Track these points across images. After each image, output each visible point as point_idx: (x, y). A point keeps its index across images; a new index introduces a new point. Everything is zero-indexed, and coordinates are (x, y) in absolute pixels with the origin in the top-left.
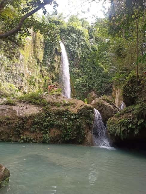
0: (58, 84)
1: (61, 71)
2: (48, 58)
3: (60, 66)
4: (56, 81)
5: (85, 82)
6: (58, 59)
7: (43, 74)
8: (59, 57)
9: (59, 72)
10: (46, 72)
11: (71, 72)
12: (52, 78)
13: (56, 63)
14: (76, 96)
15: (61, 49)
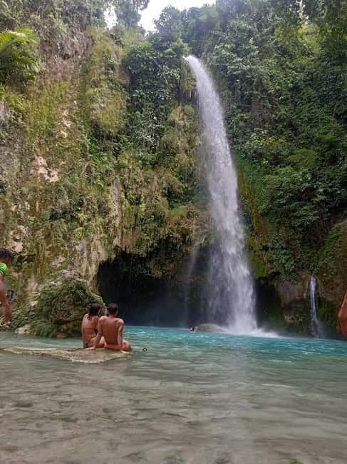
2: (147, 117)
3: (198, 142)
4: (189, 199)
6: (185, 117)
7: (125, 179)
8: (189, 108)
9: (193, 165)
10: (139, 171)
11: (243, 156)
12: (165, 189)
13: (179, 130)
14: (269, 245)
15: (195, 81)
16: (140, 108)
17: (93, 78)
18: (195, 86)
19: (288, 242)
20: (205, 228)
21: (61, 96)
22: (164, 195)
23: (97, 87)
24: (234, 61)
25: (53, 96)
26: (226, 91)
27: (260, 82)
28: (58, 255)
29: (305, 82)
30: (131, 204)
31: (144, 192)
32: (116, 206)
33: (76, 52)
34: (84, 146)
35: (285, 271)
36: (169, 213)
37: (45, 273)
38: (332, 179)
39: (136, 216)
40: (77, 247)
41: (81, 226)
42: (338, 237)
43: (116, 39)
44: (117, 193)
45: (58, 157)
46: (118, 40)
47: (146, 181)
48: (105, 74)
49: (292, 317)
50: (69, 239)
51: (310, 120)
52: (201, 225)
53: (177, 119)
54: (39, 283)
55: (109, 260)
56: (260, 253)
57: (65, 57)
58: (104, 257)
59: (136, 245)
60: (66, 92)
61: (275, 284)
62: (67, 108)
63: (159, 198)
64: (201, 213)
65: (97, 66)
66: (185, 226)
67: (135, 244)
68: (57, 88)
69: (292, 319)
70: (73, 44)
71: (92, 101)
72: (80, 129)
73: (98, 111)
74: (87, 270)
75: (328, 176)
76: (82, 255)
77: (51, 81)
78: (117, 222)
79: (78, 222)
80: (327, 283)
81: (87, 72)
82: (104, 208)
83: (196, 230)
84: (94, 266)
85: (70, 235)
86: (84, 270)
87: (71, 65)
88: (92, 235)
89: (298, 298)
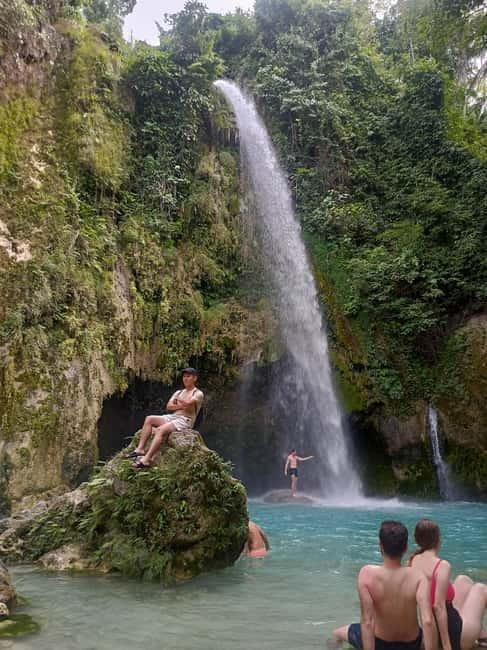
0: (245, 312)
1: (251, 234)
2: (164, 166)
3: (243, 208)
4: (231, 294)
5: (413, 267)
6: (222, 168)
7: (136, 261)
8: (226, 155)
9: (237, 242)
10: (157, 248)
11: (311, 230)
12: (197, 277)
13: (215, 188)
14: (365, 362)
15: (234, 116)
16: (152, 149)
17: (79, 97)
18: (234, 123)
19: (391, 358)
20: (258, 338)
21: (27, 120)
22: (196, 288)
23: (86, 111)
24: (291, 92)
25: (14, 119)
26: (277, 135)
27: (330, 124)
28: (35, 388)
29: (388, 129)
30: (147, 300)
31: (166, 281)
32: (125, 304)
33: (46, 54)
34: (70, 203)
35: (391, 401)
36: (206, 315)
37: (15, 421)
38: (446, 266)
39: (155, 319)
40: (65, 372)
41: (71, 337)
42: (465, 348)
43: (110, 42)
44: (123, 282)
45: (28, 220)
46: (113, 44)
47: (167, 264)
48: (98, 92)
49: (406, 470)
50: (52, 360)
51: (402, 182)
52: (253, 332)
53: (211, 170)
54: (7, 441)
55: (118, 392)
56: (350, 374)
57: (29, 59)
58: (109, 389)
59: (158, 366)
60: (34, 116)
61: (376, 422)
62: (38, 140)
63: (189, 291)
64: (250, 314)
65: (86, 80)
66: (229, 335)
67: (154, 365)
68: (20, 108)
69: (406, 474)
70: (40, 42)
71: (80, 132)
72: (62, 176)
73: (91, 149)
74: (85, 413)
75: (440, 261)
76: (76, 386)
77: (10, 94)
78: (128, 329)
79: (67, 332)
80: (457, 417)
81: (67, 87)
82: (106, 307)
83: (245, 341)
84: (95, 404)
85: (53, 353)
86: (80, 411)
87: (40, 74)
88: (90, 352)
89: (413, 441)
